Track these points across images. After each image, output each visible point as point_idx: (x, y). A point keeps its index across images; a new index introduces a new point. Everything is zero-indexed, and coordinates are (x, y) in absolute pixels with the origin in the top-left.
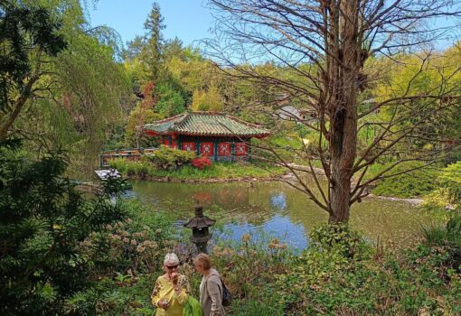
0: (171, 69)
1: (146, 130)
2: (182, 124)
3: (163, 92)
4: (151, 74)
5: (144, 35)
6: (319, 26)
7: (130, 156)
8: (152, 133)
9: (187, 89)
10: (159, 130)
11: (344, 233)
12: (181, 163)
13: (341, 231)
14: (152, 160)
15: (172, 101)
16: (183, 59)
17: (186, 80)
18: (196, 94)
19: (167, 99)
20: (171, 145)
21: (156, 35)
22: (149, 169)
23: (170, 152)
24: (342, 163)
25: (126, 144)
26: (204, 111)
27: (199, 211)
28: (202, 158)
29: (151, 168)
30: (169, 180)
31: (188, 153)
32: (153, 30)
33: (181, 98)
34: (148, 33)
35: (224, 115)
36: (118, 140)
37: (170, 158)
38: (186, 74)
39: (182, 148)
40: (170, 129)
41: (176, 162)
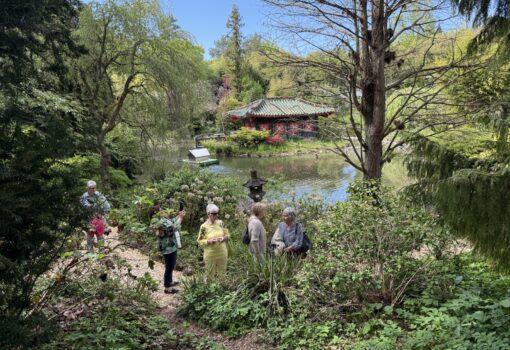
0: (251, 62)
1: (229, 116)
2: (258, 108)
3: (245, 83)
4: (234, 68)
5: (226, 34)
6: (349, 13)
7: (219, 138)
8: (235, 118)
9: (265, 78)
10: (240, 115)
11: (375, 188)
12: (258, 141)
13: (372, 186)
14: (235, 140)
15: (253, 90)
16: (262, 52)
17: (264, 70)
18: (272, 82)
19: (248, 88)
20: (251, 127)
21: (236, 33)
22: (233, 147)
23: (249, 132)
24: (372, 130)
25: (218, 128)
26: (279, 97)
27: (254, 174)
28: (276, 137)
29: (235, 146)
30: (249, 155)
31: (264, 133)
32: (234, 28)
33: (260, 87)
34: (230, 32)
35: (293, 98)
36: (211, 126)
37: (249, 137)
38: (264, 66)
39: (258, 128)
40: (247, 113)
41: (254, 140)
